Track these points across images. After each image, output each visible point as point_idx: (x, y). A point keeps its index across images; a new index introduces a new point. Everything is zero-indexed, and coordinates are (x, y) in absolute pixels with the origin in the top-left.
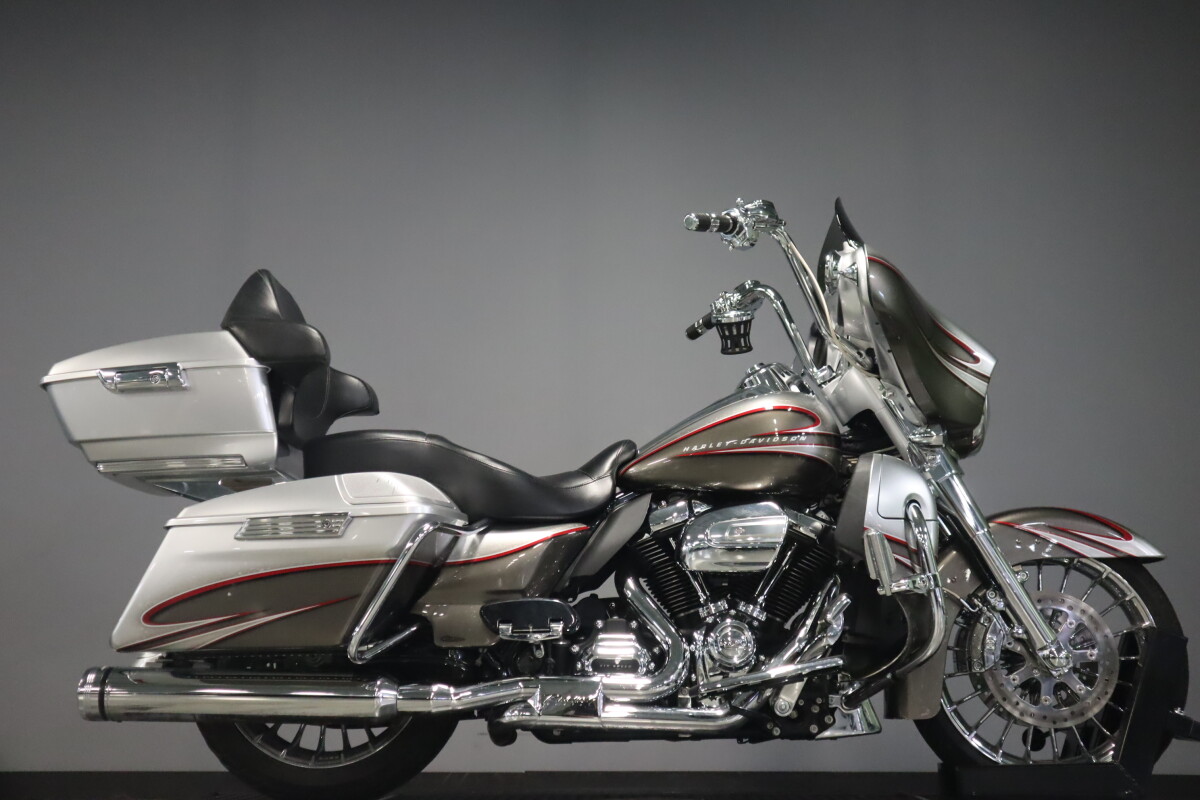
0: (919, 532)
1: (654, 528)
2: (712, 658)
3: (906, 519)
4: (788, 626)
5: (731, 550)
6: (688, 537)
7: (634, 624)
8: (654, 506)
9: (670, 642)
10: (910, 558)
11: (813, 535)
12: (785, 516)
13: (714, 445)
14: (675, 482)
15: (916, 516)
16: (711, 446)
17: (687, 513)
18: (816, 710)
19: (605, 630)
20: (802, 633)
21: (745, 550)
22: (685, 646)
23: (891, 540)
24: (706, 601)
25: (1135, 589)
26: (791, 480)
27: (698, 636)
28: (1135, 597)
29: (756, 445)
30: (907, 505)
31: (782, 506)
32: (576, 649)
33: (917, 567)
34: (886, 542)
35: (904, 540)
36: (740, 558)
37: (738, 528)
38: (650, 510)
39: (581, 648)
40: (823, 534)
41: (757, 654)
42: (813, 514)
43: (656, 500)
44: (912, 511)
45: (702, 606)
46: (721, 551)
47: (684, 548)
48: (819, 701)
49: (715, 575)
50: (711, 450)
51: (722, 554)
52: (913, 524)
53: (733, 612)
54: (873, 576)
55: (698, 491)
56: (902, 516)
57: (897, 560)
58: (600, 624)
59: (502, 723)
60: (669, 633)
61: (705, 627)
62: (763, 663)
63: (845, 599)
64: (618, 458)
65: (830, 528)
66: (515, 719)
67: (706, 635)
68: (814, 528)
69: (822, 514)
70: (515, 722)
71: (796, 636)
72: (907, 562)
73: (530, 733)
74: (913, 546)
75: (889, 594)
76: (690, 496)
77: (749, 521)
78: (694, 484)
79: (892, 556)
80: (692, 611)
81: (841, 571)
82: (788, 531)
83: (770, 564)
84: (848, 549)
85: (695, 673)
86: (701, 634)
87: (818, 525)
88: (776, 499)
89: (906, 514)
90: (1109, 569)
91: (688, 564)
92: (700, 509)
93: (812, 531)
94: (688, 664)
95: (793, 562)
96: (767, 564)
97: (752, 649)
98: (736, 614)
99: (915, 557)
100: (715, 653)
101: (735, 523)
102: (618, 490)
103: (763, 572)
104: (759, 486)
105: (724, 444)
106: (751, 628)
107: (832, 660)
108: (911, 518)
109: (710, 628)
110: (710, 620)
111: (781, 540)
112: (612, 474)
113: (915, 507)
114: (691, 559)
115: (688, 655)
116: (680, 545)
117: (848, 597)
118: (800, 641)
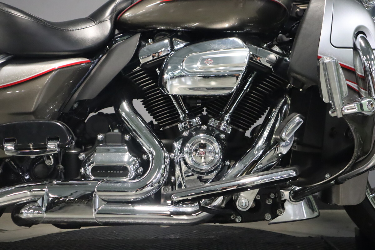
0: (367, 60)
1: (142, 61)
2: (186, 164)
3: (355, 48)
4: (248, 134)
5: (206, 77)
6: (169, 67)
7: (127, 137)
8: (143, 43)
9: (154, 153)
10: (357, 83)
11: (269, 65)
12: (247, 49)
14: (162, 24)
15: (363, 45)
17: (169, 49)
18: (269, 202)
19: (104, 141)
20: (261, 143)
21: (217, 77)
22: (166, 155)
23: (345, 68)
24: (184, 117)
26: (251, 21)
27: (177, 145)
30: (356, 36)
31: (245, 41)
32: (82, 156)
33: (362, 90)
34: (341, 70)
35: (353, 67)
36: (213, 84)
37: (207, 59)
38: (139, 47)
39: (86, 155)
40: (277, 64)
41: (224, 160)
42: (270, 48)
43: (144, 38)
44: (360, 41)
45: (181, 122)
46: (199, 78)
47: (166, 76)
48: (272, 196)
49: (191, 97)
51: (200, 81)
52: (361, 53)
53: (204, 127)
54: (326, 99)
55: (179, 31)
56: (352, 46)
57: (349, 87)
58: (100, 137)
59: (21, 218)
60: (153, 145)
61: (182, 139)
62: (229, 167)
63: (297, 119)
64: (116, 6)
65: (283, 59)
66: (31, 216)
67: (183, 145)
68: (270, 59)
69: (276, 49)
70: (30, 219)
71: (254, 147)
72: (354, 86)
73: (51, 225)
74: (360, 72)
75: (340, 116)
76: (172, 34)
77: (221, 53)
78: (176, 24)
79: (345, 83)
80: (174, 125)
81: (292, 93)
82: (249, 62)
83: (235, 88)
84: (302, 75)
85: (174, 175)
86: (179, 144)
87: (273, 56)
88: (240, 36)
89: (354, 44)
91: (169, 89)
92: (180, 45)
93: (268, 62)
94: (168, 167)
95: (253, 86)
96: (233, 88)
97: (219, 157)
98: (208, 129)
99: (360, 82)
100: (189, 161)
101: (210, 55)
102: (117, 32)
103: (229, 95)
104: (226, 25)
106: (218, 139)
107: (286, 172)
108: (359, 47)
109: (186, 140)
110: (186, 134)
111: (243, 69)
112: (111, 19)
113: (362, 37)
114: (172, 85)
115: (167, 161)
116: (162, 74)
117: (301, 118)
118: (258, 150)
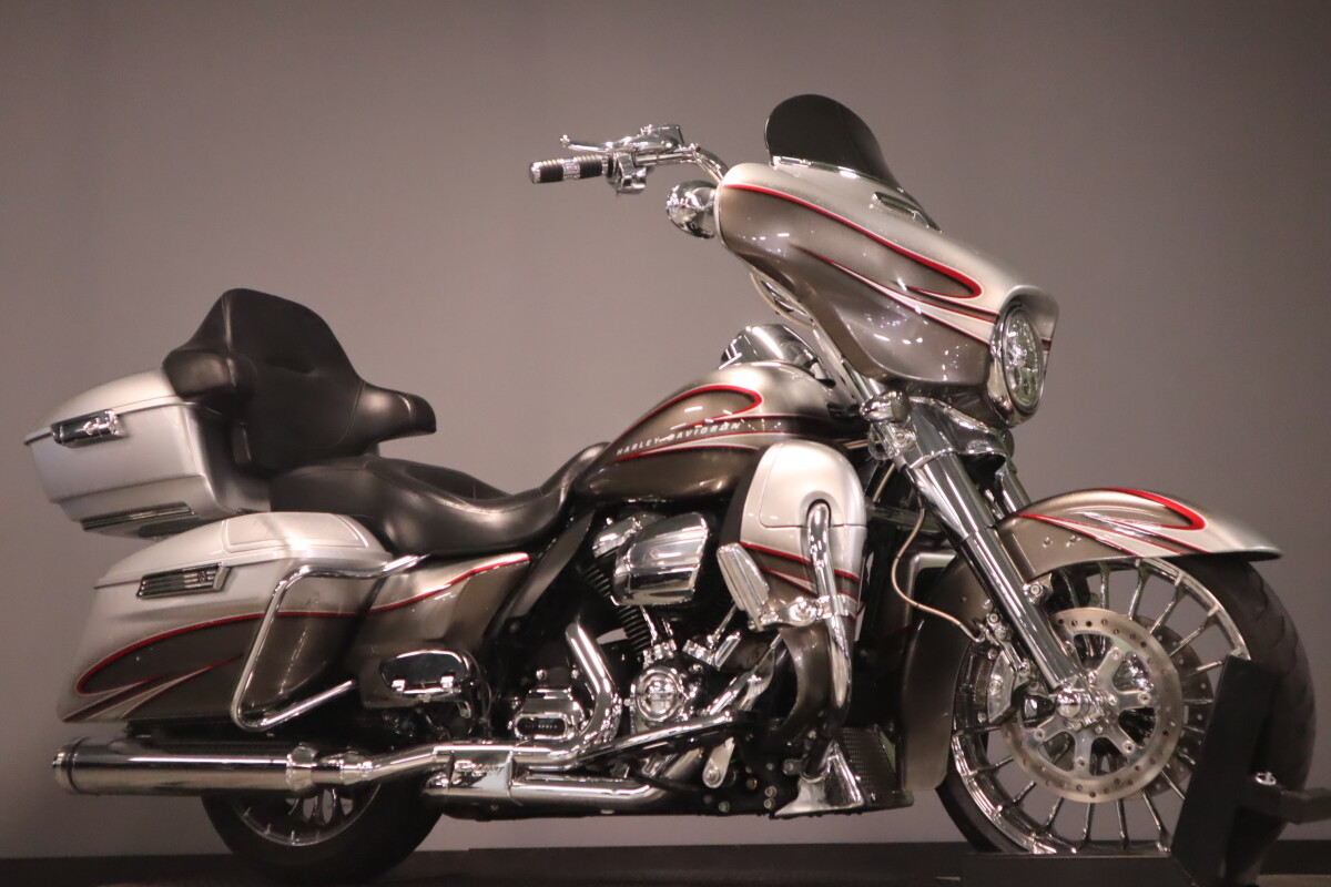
1: (597, 553)
3: (803, 528)
7: (575, 673)
9: (599, 695)
13: (644, 444)
15: (818, 521)
16: (641, 446)
19: (546, 682)
22: (616, 700)
25: (1221, 602)
28: (1219, 611)
29: (685, 440)
30: (809, 507)
32: (515, 705)
35: (799, 555)
44: (816, 514)
50: (641, 450)
58: (540, 674)
60: (600, 684)
90: (1182, 573)
105: (653, 443)
111: (698, 562)
113: (822, 509)
115: (617, 711)
